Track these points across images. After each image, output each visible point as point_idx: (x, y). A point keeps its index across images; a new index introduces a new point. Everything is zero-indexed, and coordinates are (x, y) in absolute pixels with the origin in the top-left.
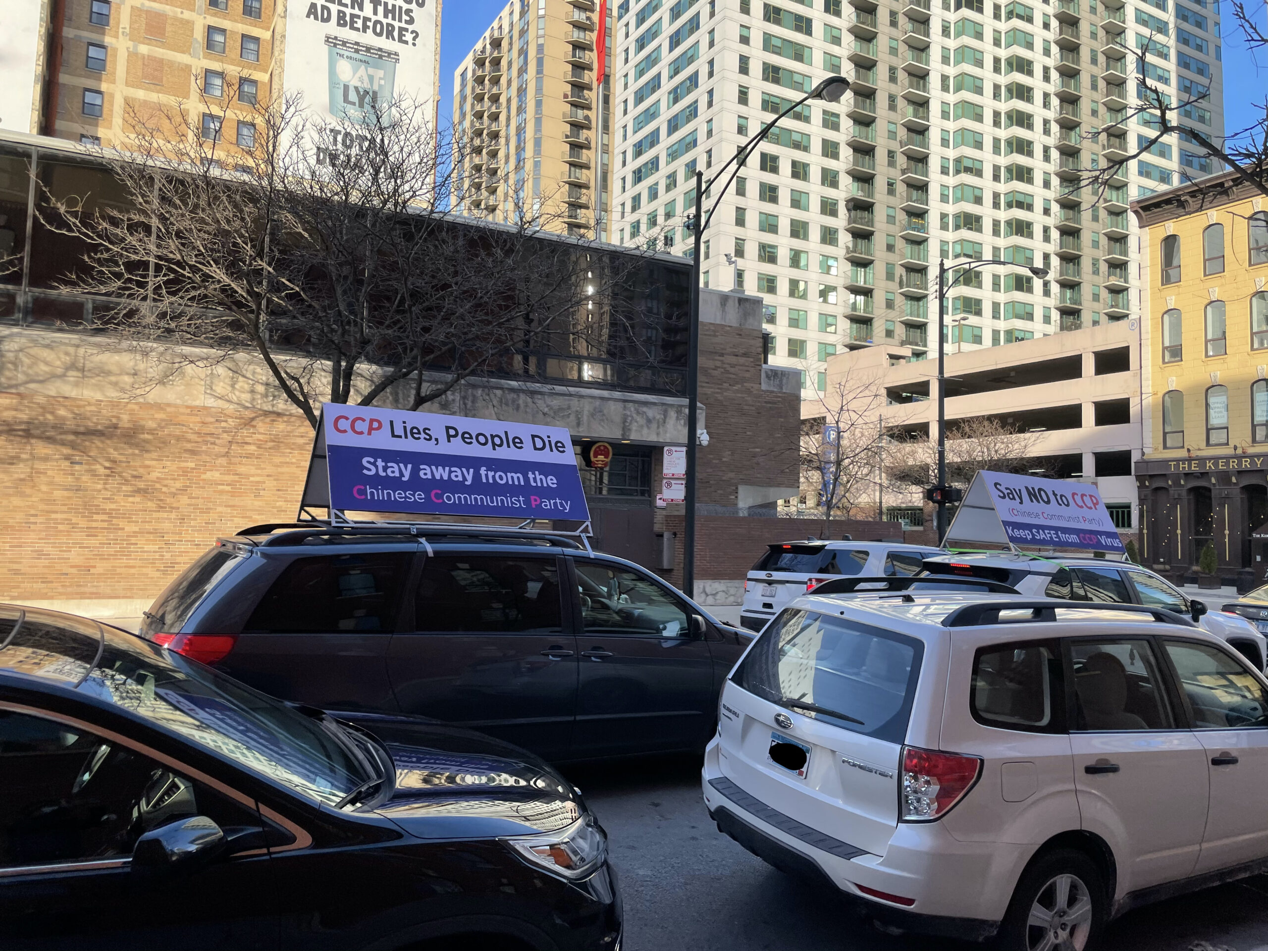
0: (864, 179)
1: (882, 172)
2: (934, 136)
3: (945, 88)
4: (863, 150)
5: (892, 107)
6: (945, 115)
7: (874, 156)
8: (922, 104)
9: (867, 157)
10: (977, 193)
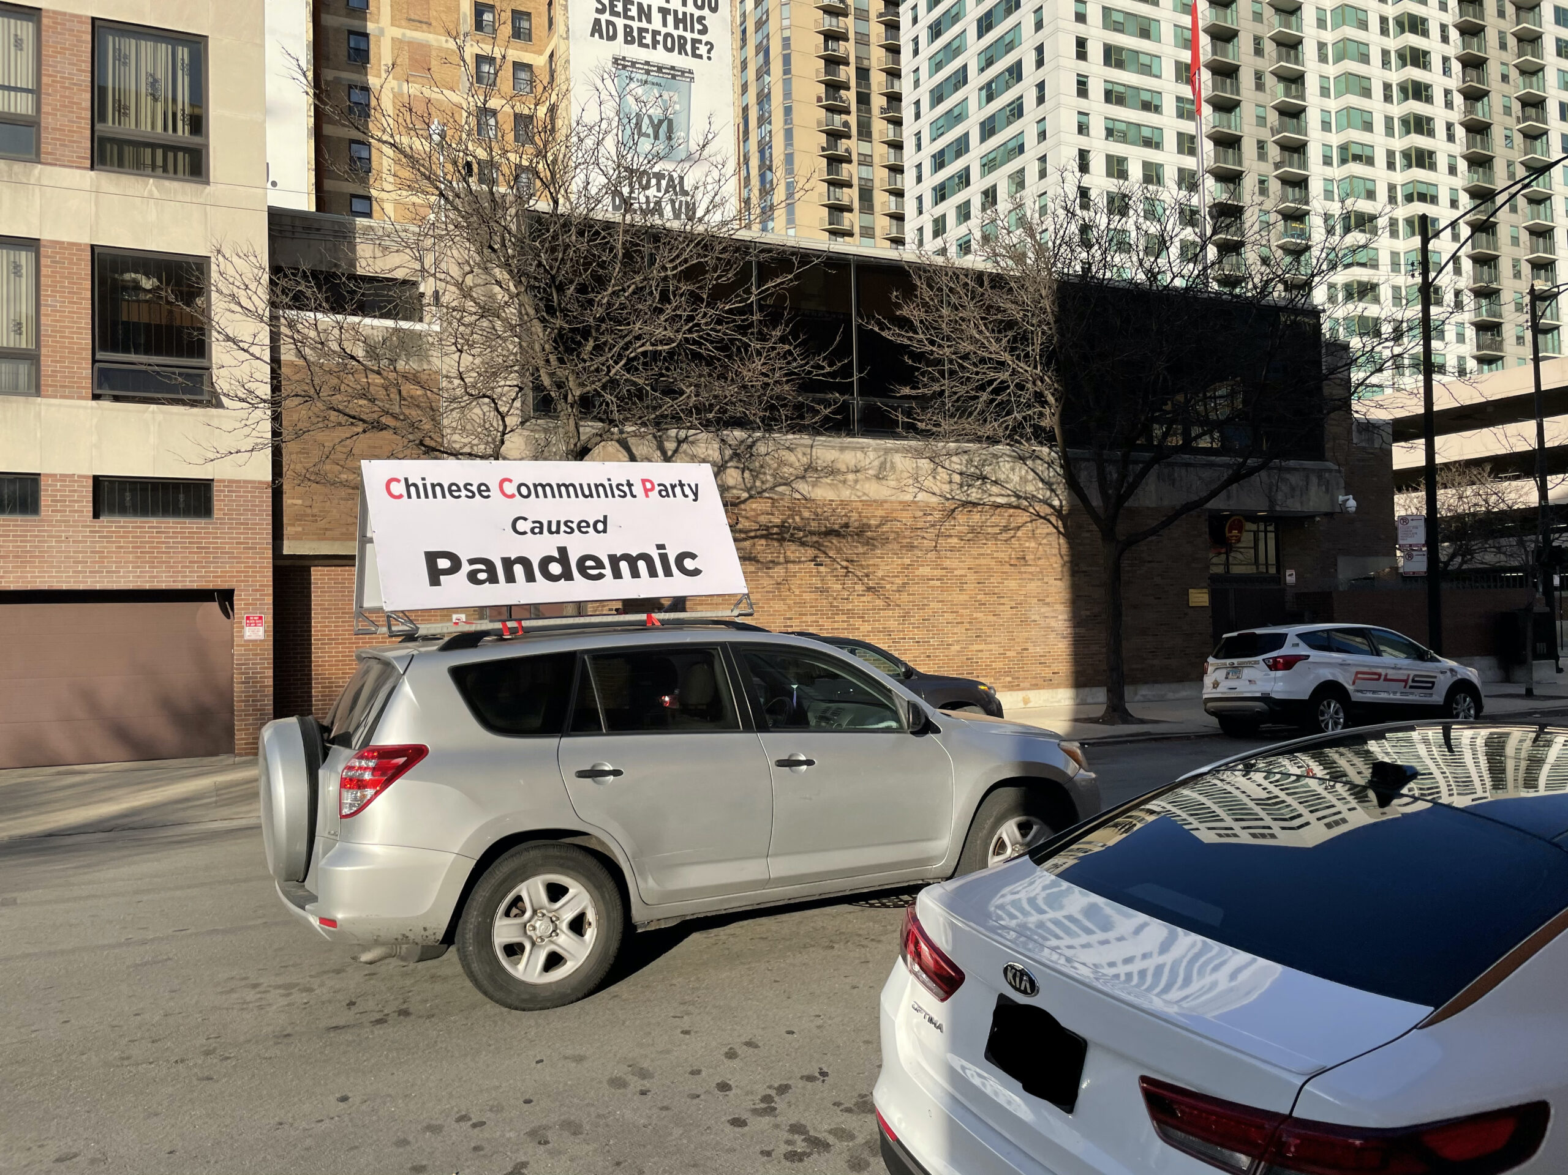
0: (1230, 178)
1: (1252, 166)
2: (1313, 118)
3: (1323, 58)
4: (1227, 142)
5: (1260, 86)
6: (1325, 92)
7: (1239, 149)
8: (1294, 80)
9: (1230, 151)
10: (1369, 186)
